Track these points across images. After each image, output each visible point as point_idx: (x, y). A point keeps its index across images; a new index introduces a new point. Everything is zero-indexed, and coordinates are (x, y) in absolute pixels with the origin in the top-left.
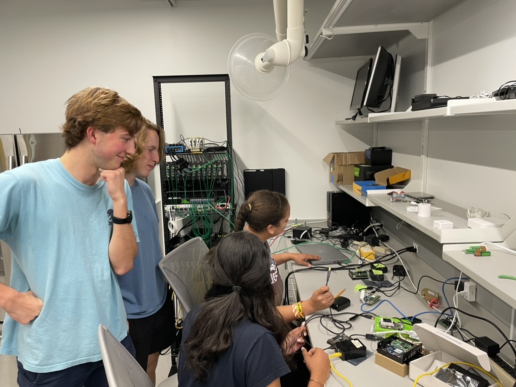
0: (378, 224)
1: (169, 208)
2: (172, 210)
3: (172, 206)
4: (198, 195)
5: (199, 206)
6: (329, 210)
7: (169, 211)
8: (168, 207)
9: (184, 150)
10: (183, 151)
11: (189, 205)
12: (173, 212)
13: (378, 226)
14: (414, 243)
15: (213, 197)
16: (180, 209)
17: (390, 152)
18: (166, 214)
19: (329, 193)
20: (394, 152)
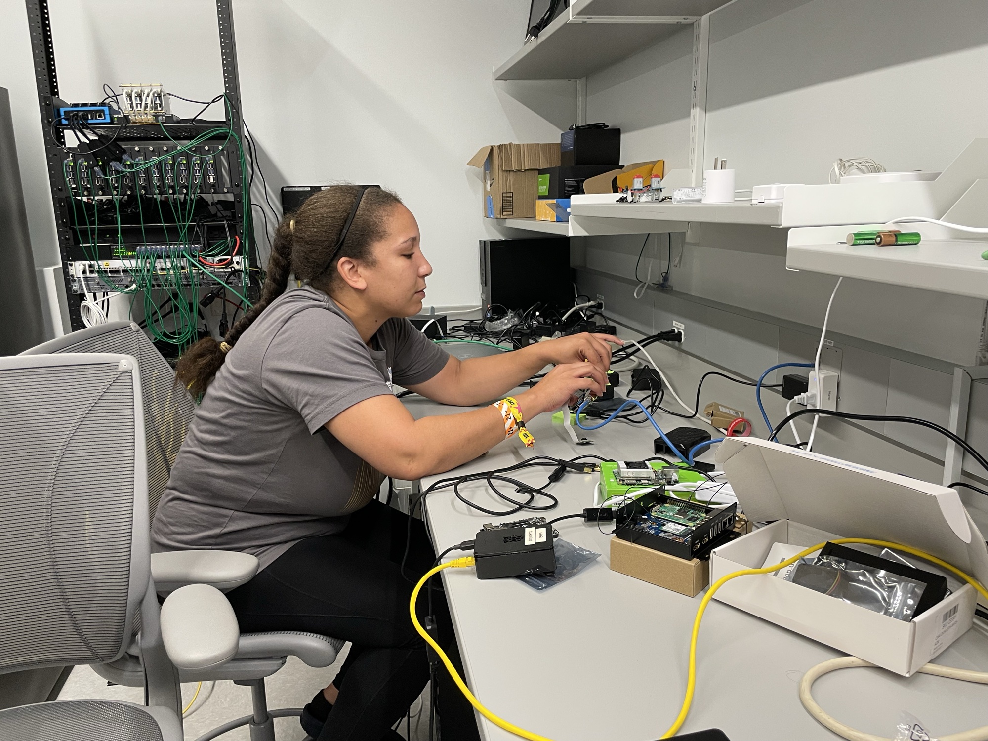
0: (592, 303)
1: (82, 268)
2: (88, 274)
3: (87, 263)
4: (156, 236)
5: (160, 264)
6: (484, 282)
7: (81, 275)
8: (77, 268)
9: (112, 118)
10: (109, 121)
11: (134, 262)
12: (93, 279)
13: (591, 307)
14: (674, 322)
15: (196, 240)
16: (111, 272)
17: (616, 133)
18: (75, 286)
19: (483, 243)
20: (626, 132)
